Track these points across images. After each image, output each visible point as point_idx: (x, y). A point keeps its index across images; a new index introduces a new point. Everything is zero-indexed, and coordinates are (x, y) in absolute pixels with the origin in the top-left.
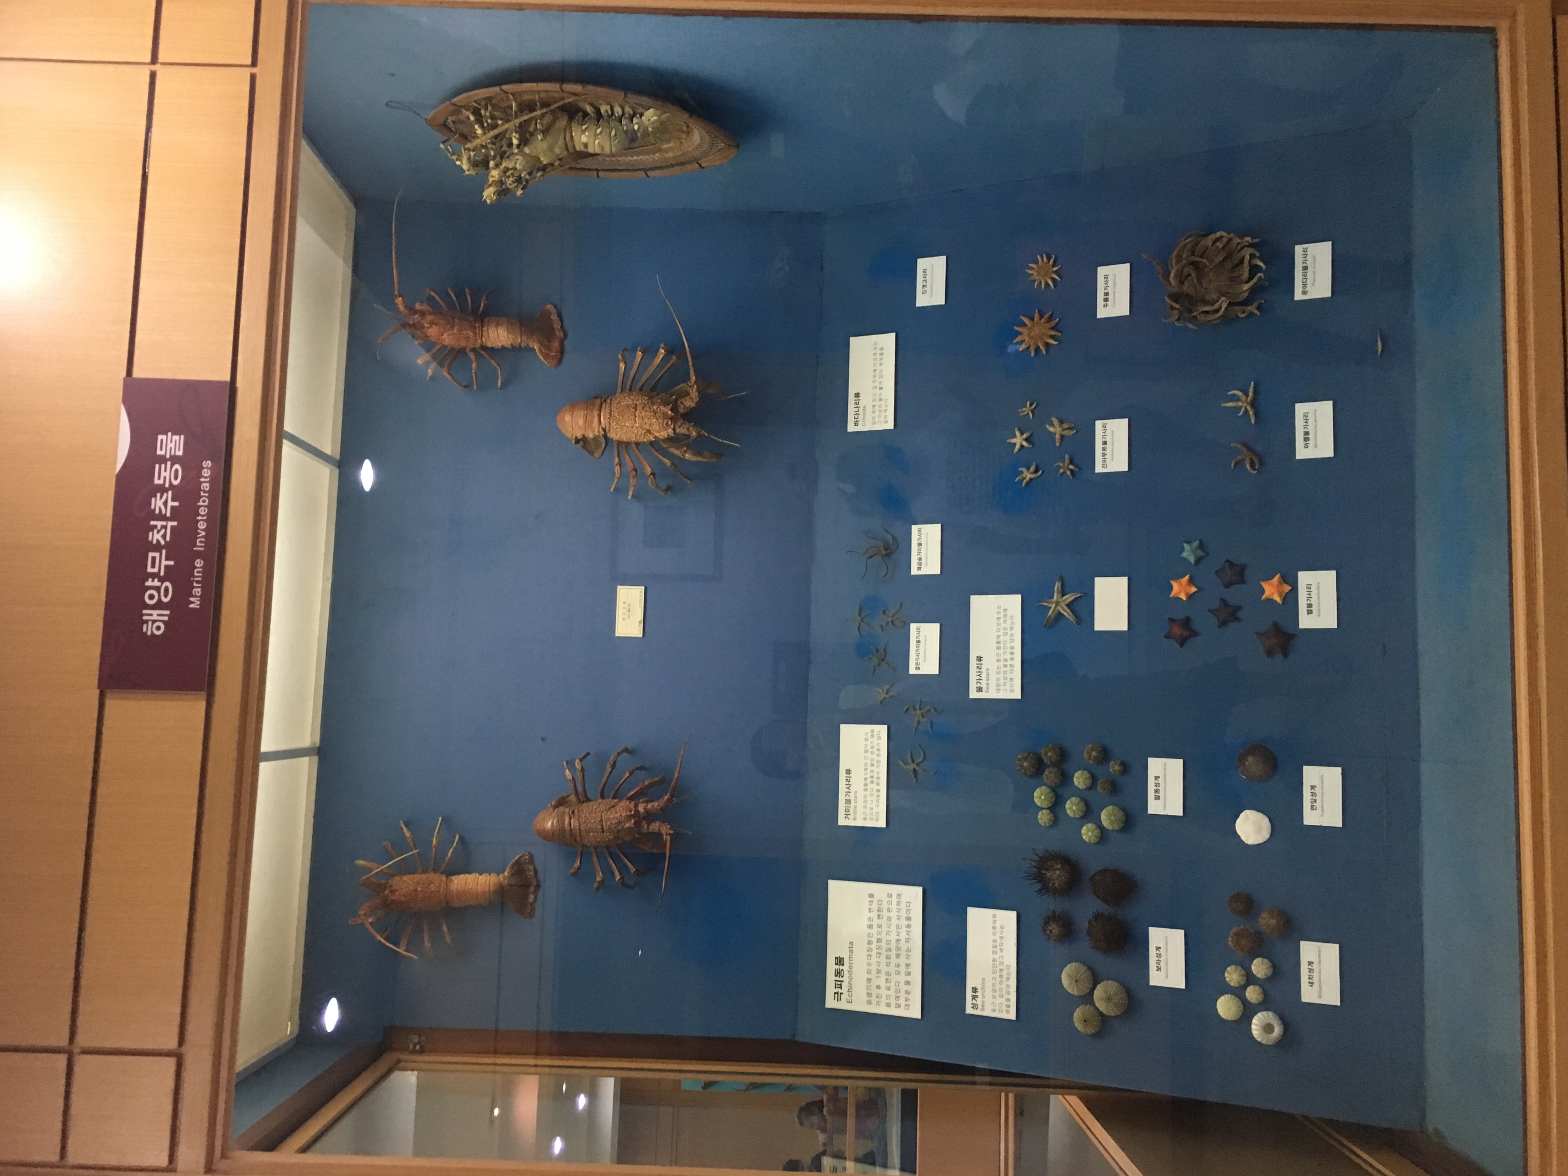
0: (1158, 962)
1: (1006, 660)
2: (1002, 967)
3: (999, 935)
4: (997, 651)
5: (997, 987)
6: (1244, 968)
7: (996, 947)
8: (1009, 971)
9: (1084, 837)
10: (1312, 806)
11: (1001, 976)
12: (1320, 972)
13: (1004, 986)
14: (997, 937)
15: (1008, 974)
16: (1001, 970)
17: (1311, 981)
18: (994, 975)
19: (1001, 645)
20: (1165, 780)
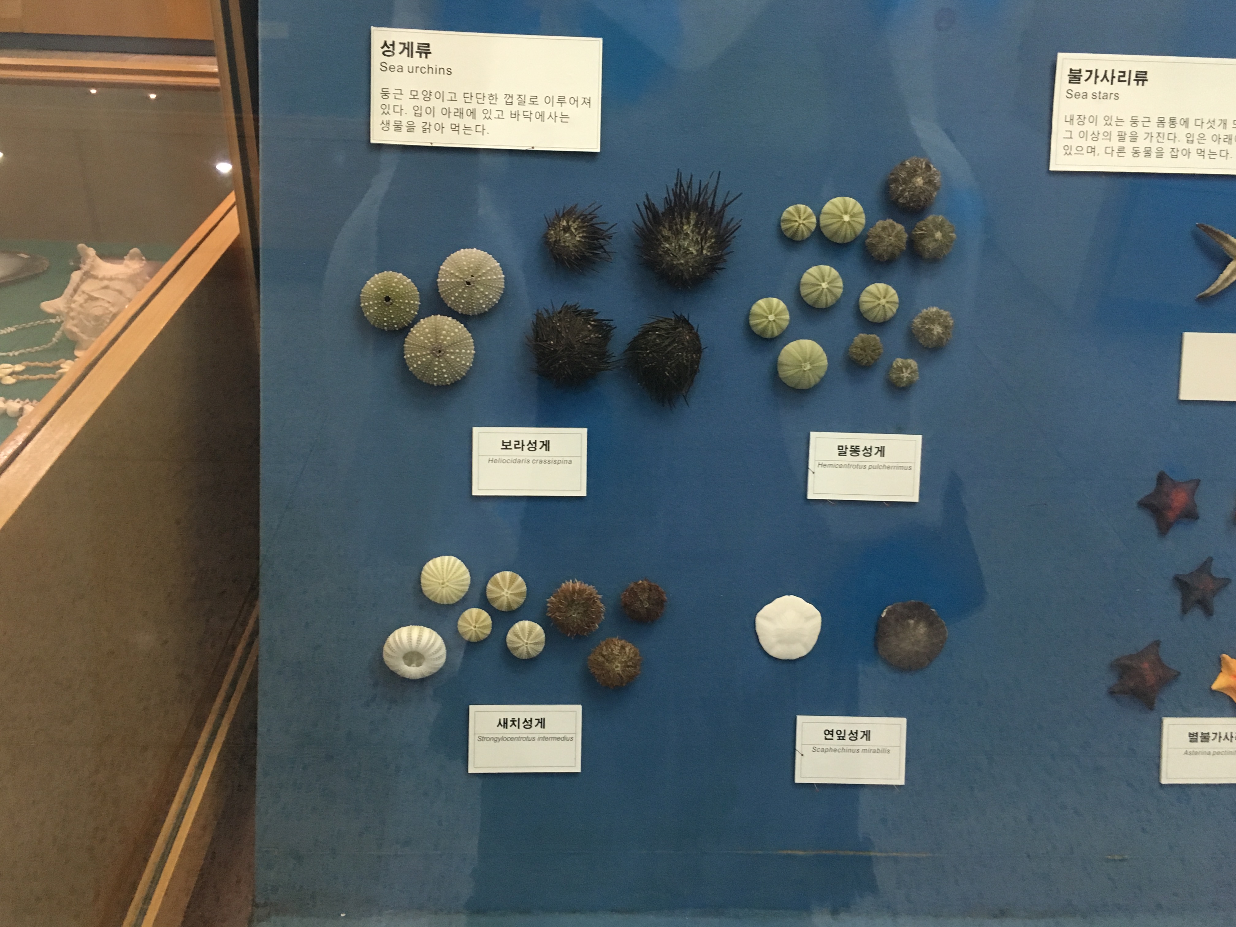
0: (519, 445)
1: (1134, 139)
2: (479, 114)
3: (548, 109)
4: (1155, 120)
5: (434, 102)
6: (522, 607)
7: (522, 103)
8: (473, 132)
9: (762, 302)
10: (831, 732)
11: (460, 113)
12: (527, 739)
13: (439, 118)
14: (541, 107)
15: (466, 128)
16: (473, 113)
17: (510, 723)
18: (460, 97)
19: (1167, 129)
20: (878, 467)
